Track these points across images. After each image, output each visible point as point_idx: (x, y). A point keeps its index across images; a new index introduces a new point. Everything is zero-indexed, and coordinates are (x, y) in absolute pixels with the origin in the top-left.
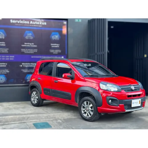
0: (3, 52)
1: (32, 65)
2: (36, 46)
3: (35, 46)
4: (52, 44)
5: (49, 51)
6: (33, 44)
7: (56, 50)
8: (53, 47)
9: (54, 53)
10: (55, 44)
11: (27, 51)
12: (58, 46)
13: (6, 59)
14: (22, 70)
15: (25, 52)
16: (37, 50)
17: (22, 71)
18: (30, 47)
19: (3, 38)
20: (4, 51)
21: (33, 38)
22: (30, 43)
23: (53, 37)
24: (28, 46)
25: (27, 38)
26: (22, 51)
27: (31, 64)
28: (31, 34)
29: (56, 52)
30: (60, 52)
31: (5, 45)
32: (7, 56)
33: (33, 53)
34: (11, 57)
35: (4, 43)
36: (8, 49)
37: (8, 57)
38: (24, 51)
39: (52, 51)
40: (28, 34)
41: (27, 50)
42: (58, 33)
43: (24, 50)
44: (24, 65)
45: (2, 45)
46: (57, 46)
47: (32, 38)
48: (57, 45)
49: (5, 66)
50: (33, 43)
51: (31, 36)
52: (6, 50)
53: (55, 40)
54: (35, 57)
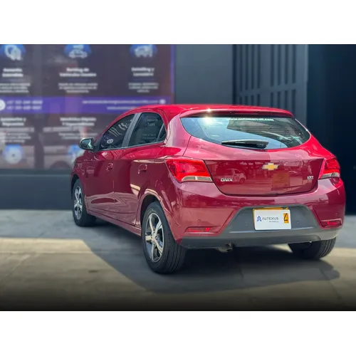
0: (18, 91)
1: (85, 122)
2: (94, 75)
3: (91, 75)
4: (134, 69)
5: (127, 86)
6: (86, 70)
7: (144, 84)
8: (137, 75)
9: (140, 91)
10: (144, 69)
11: (73, 88)
12: (151, 72)
13: (25, 108)
14: (61, 134)
15: (68, 92)
16: (96, 84)
18: (80, 78)
19: (19, 58)
20: (20, 90)
21: (86, 55)
22: (79, 67)
23: (137, 50)
24: (75, 75)
25: (72, 55)
26: (61, 88)
27: (83, 119)
29: (145, 89)
30: (156, 88)
31: (21, 75)
32: (26, 100)
33: (87, 91)
34: (35, 102)
35: (20, 70)
36: (28, 84)
37: (28, 102)
38: (65, 88)
39: (134, 86)
40: (75, 47)
41: (71, 84)
43: (66, 84)
44: (65, 122)
45: (16, 75)
46: (147, 72)
47: (84, 55)
48: (149, 70)
49: (22, 124)
50: (88, 67)
51: (83, 50)
52: (23, 88)
53: (142, 57)
54: (91, 102)
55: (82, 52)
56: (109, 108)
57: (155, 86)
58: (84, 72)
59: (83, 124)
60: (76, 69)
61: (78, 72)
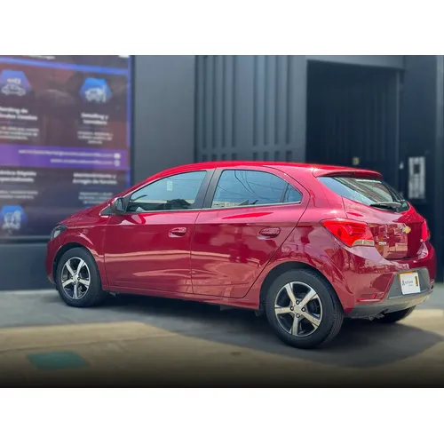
1: (22, 177)
2: (35, 118)
3: (30, 118)
4: (84, 115)
5: (76, 135)
6: (24, 111)
7: (96, 133)
8: (88, 122)
9: (90, 142)
10: (95, 116)
11: (6, 133)
12: (104, 120)
16: (37, 130)
18: (17, 120)
21: (24, 93)
22: (15, 107)
23: (88, 93)
24: (9, 116)
25: (6, 91)
27: (19, 173)
28: (18, 81)
29: (97, 140)
30: (110, 139)
33: (25, 138)
39: (84, 135)
40: (9, 80)
41: (4, 128)
46: (100, 119)
47: (21, 92)
48: (102, 117)
50: (26, 108)
51: (21, 86)
53: (94, 101)
54: (30, 152)
55: (19, 89)
56: (53, 161)
57: (109, 137)
58: (21, 114)
59: (18, 179)
60: (10, 110)
61: (14, 113)
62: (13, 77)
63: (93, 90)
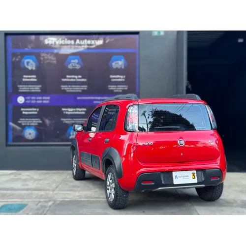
0: (33, 91)
1: (79, 111)
2: (85, 80)
3: (83, 80)
4: (111, 76)
5: (107, 88)
6: (80, 77)
7: (118, 86)
8: (114, 80)
9: (115, 91)
10: (118, 76)
11: (71, 89)
12: (123, 78)
13: (38, 102)
14: (62, 119)
15: (67, 91)
16: (86, 86)
17: (63, 121)
18: (76, 82)
19: (34, 68)
20: (34, 89)
21: (80, 67)
22: (75, 75)
23: (114, 64)
24: (72, 80)
25: (70, 67)
26: (62, 89)
27: (77, 109)
28: (76, 61)
29: (119, 90)
30: (126, 89)
31: (35, 80)
32: (39, 96)
33: (80, 91)
34: (44, 98)
35: (35, 77)
36: (40, 86)
37: (40, 98)
38: (66, 89)
39: (112, 87)
40: (72, 61)
41: (70, 86)
42: (122, 57)
43: (66, 86)
44: (65, 111)
45: (32, 80)
47: (78, 67)
48: (122, 77)
49: (36, 113)
50: (81, 75)
51: (78, 64)
52: (37, 88)
53: (117, 68)
54: (83, 98)
55: (77, 65)
56: (95, 102)
57: (126, 87)
58: (78, 78)
59: (77, 113)
60: (73, 76)
61: (74, 78)
62: (74, 59)
63: (117, 62)
